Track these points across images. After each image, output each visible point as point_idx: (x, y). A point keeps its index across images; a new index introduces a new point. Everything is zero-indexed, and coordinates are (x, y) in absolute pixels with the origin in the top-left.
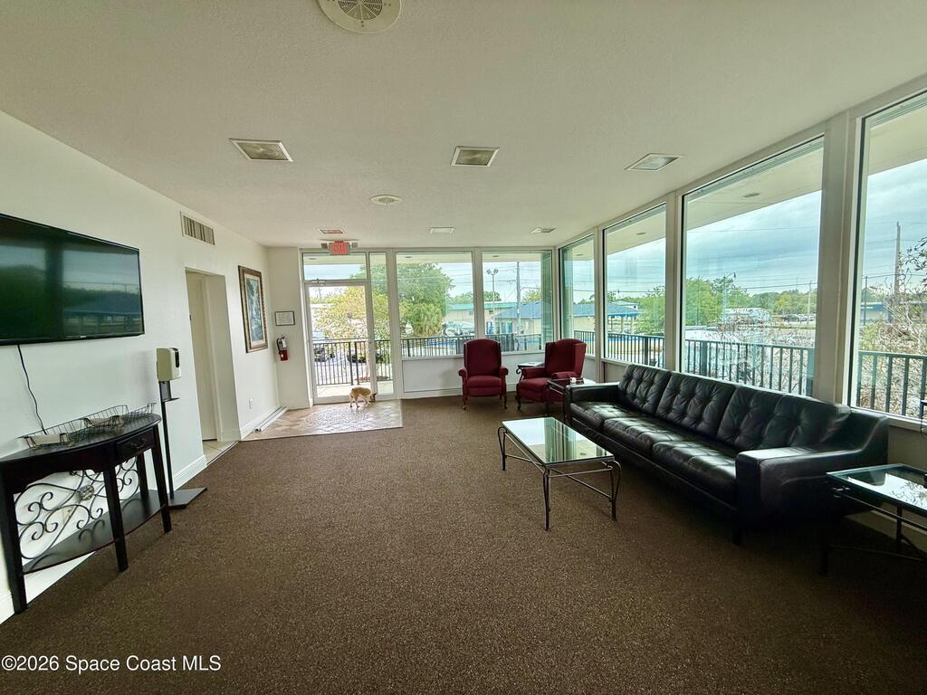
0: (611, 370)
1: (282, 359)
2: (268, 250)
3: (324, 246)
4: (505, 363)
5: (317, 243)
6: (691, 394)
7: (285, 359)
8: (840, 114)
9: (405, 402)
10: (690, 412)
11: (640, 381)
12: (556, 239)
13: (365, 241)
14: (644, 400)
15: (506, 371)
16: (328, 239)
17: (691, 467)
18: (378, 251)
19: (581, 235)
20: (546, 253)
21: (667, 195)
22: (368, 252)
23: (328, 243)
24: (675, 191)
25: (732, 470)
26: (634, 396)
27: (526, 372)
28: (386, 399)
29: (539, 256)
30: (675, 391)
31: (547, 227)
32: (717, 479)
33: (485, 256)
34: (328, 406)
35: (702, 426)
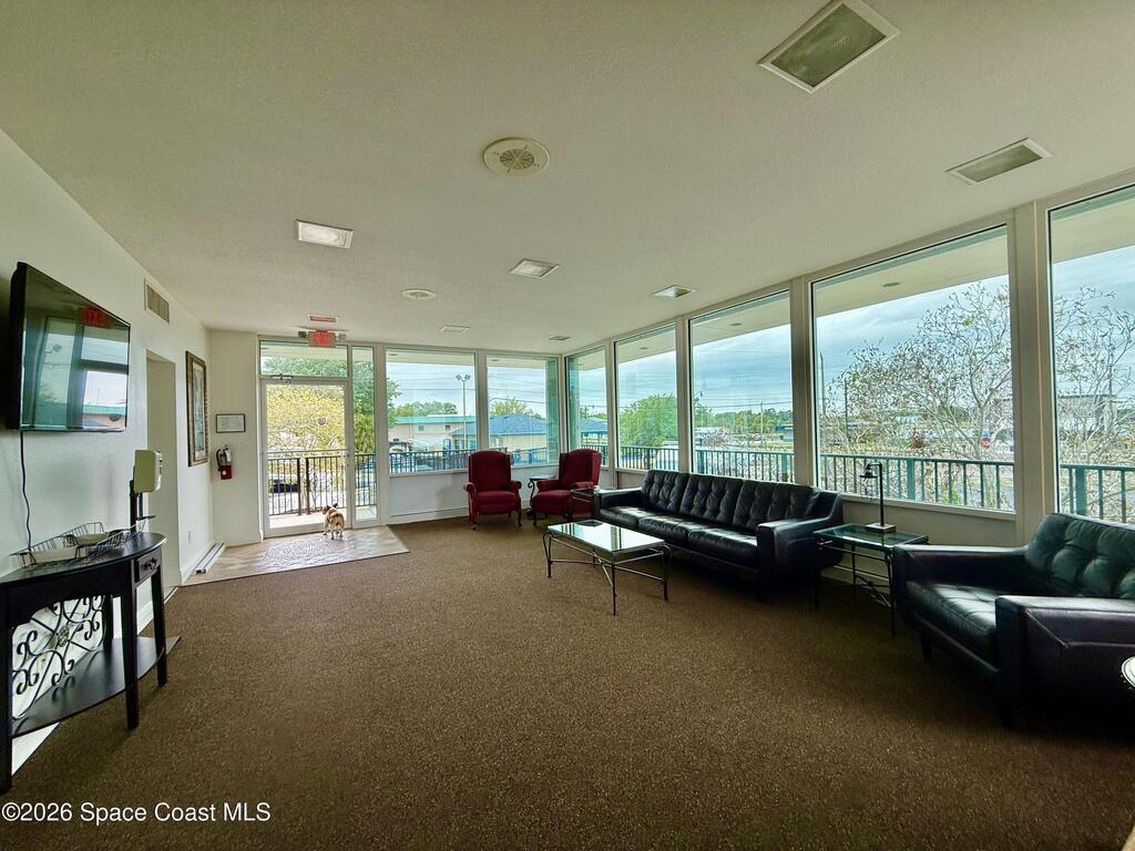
0: (625, 479)
1: (223, 477)
2: (212, 333)
3: (302, 335)
4: (515, 477)
5: (294, 331)
6: (707, 492)
7: (229, 476)
8: (800, 277)
9: (393, 527)
10: (709, 507)
11: (661, 485)
12: (564, 348)
13: (354, 333)
14: (667, 501)
15: (519, 485)
16: (308, 326)
17: (722, 545)
18: (362, 345)
19: (593, 345)
20: (552, 361)
21: (677, 317)
22: (350, 346)
23: (307, 331)
24: (683, 315)
25: (754, 542)
26: (657, 498)
27: (542, 485)
28: (366, 526)
29: (544, 363)
30: (694, 490)
31: (560, 335)
32: (744, 550)
33: (489, 359)
34: (288, 539)
35: (720, 517)
